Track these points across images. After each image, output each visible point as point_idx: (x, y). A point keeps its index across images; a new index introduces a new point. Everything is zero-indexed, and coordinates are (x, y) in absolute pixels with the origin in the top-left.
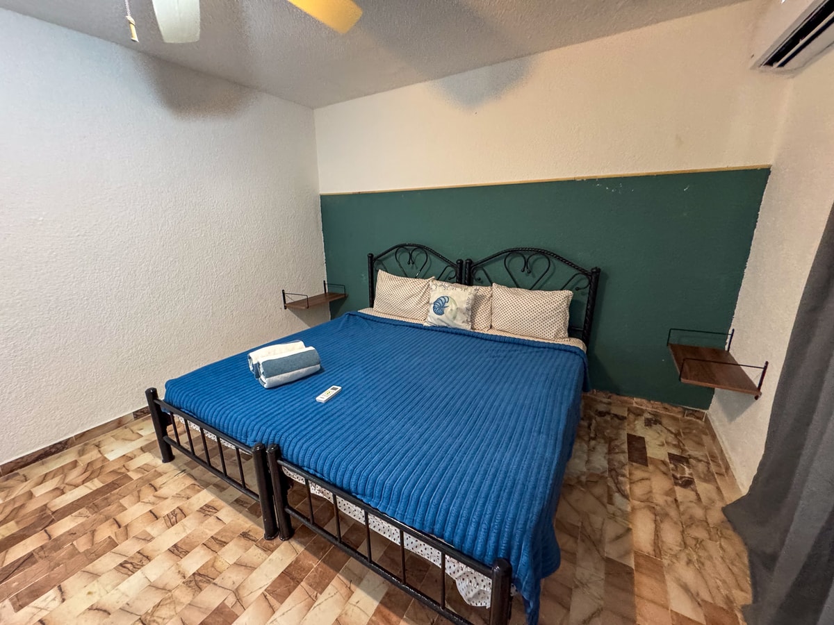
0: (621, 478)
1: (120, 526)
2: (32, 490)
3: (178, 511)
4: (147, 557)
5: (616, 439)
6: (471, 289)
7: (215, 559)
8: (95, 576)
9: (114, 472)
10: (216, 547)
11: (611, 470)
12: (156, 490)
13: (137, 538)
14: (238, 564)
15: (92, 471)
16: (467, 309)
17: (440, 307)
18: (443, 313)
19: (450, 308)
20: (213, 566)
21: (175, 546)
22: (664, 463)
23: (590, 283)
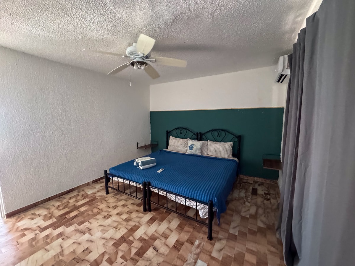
0: (248, 198)
1: (99, 209)
2: (69, 201)
3: (115, 206)
4: (110, 216)
5: (248, 189)
6: (201, 142)
7: (130, 216)
8: (98, 219)
9: (92, 197)
10: (130, 214)
11: (245, 197)
12: (106, 201)
13: (105, 211)
14: (137, 217)
15: (85, 196)
16: (200, 148)
17: (191, 148)
18: (192, 150)
19: (194, 148)
20: (130, 217)
21: (117, 213)
22: (262, 195)
23: (238, 140)
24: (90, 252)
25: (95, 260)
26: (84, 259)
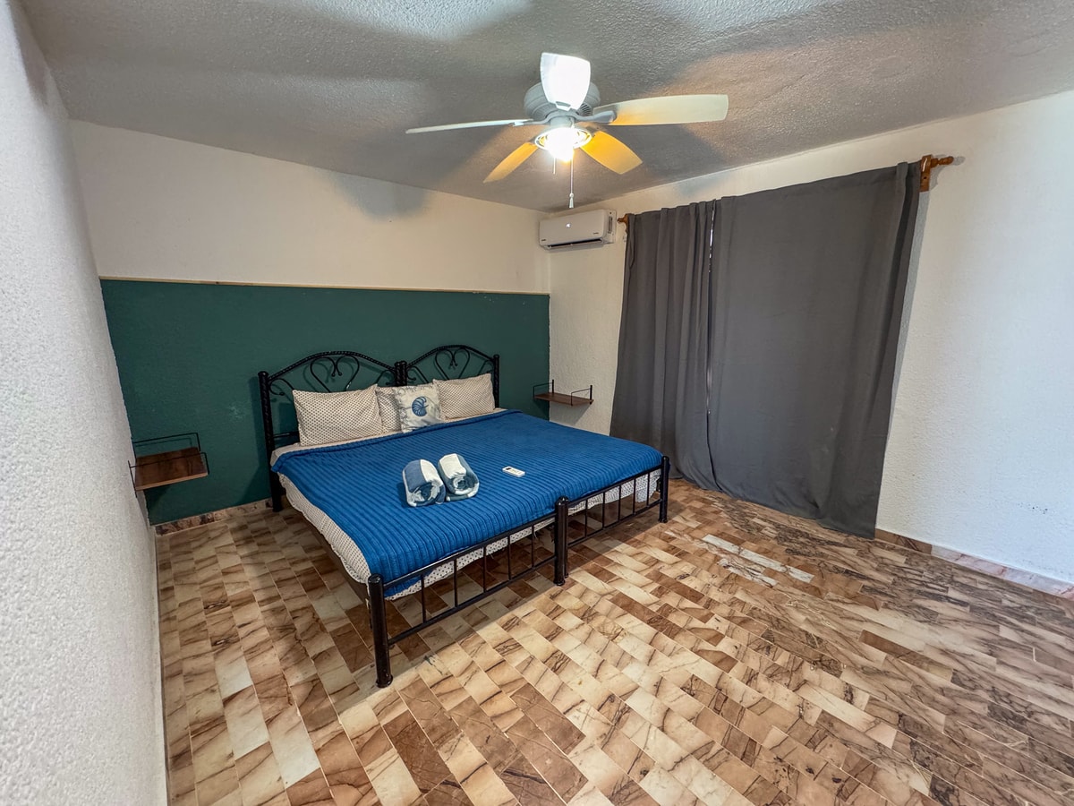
14: (581, 597)
17: (419, 408)
24: (694, 678)
25: (716, 664)
26: (716, 687)
